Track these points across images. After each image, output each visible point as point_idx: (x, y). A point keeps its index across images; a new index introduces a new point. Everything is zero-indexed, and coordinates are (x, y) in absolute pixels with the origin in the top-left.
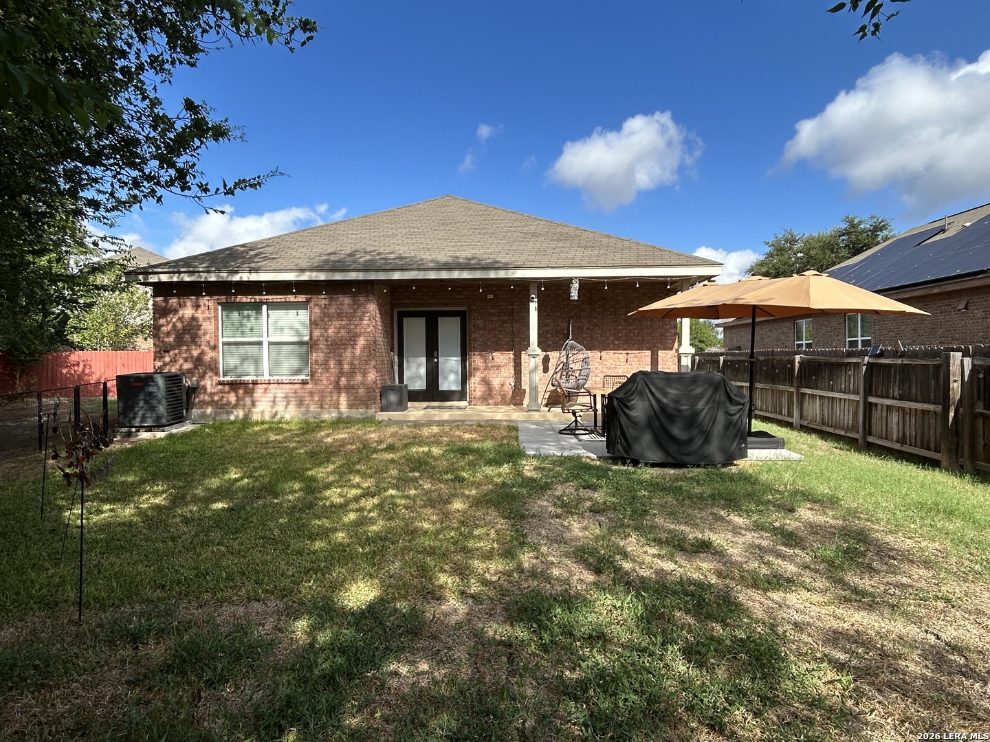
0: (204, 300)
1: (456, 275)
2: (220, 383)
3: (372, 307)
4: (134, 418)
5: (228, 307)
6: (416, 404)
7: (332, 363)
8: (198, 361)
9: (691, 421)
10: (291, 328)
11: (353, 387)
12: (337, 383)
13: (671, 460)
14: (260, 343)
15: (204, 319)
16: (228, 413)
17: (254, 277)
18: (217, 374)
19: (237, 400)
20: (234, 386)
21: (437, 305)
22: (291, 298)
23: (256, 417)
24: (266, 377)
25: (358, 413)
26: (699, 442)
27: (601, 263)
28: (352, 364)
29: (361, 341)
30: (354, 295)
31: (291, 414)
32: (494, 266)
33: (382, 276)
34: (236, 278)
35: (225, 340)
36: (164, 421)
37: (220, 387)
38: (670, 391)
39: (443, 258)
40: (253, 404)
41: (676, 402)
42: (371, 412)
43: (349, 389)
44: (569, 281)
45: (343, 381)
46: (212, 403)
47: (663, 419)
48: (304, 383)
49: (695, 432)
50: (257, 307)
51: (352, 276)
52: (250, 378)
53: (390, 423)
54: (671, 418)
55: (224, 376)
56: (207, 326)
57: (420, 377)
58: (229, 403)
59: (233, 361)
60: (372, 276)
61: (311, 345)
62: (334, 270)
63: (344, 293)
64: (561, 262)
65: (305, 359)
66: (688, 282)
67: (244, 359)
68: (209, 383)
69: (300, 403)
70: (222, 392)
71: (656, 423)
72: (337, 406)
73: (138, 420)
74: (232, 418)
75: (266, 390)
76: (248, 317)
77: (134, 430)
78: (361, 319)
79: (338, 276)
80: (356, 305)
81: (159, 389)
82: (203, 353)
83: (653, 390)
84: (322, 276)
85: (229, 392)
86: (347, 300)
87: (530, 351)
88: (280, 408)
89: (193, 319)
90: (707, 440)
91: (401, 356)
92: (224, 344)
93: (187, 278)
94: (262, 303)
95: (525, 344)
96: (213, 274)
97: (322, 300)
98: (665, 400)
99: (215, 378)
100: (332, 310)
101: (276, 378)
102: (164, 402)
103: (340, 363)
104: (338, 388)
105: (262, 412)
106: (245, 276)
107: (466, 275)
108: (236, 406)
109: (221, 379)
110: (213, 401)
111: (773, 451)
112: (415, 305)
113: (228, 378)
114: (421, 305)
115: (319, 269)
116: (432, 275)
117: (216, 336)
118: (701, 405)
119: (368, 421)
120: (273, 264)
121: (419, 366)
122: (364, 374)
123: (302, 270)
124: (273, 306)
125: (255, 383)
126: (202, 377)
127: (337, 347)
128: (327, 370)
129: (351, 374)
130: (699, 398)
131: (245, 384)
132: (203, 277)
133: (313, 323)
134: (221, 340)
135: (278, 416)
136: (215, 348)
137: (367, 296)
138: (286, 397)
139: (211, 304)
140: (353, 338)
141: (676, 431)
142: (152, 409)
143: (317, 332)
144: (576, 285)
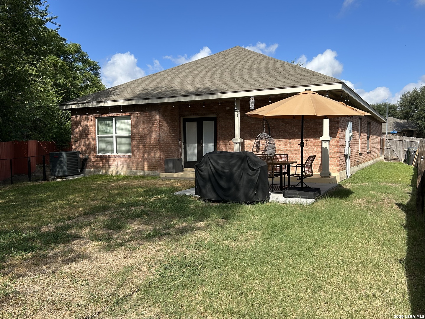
0: (91, 117)
2: (97, 157)
3: (158, 117)
5: (101, 119)
7: (141, 146)
8: (88, 146)
10: (126, 128)
11: (150, 159)
12: (143, 157)
14: (112, 137)
15: (90, 126)
16: (99, 171)
17: (106, 105)
18: (95, 152)
19: (103, 165)
20: (102, 158)
22: (124, 114)
23: (110, 173)
24: (115, 154)
28: (149, 147)
29: (154, 135)
30: (149, 111)
31: (123, 172)
33: (159, 101)
34: (99, 105)
35: (99, 135)
36: (66, 174)
37: (96, 158)
38: (220, 162)
40: (109, 168)
41: (223, 168)
42: (158, 172)
43: (148, 160)
45: (146, 156)
46: (93, 166)
47: (217, 177)
48: (129, 157)
49: (231, 184)
50: (110, 119)
51: (146, 102)
52: (107, 154)
53: (166, 179)
54: (220, 176)
55: (99, 153)
56: (92, 129)
57: (194, 155)
58: (99, 167)
59: (103, 146)
61: (132, 137)
62: (139, 99)
63: (145, 111)
65: (131, 144)
67: (107, 145)
68: (92, 157)
69: (129, 167)
70: (96, 161)
71: (213, 179)
72: (143, 169)
73: (57, 173)
74: (101, 173)
75: (114, 160)
76: (109, 124)
78: (153, 124)
79: (141, 102)
80: (151, 116)
81: (64, 159)
82: (90, 143)
83: (212, 161)
84: (134, 103)
85: (100, 161)
86: (147, 113)
87: (234, 140)
88: (119, 169)
89: (86, 126)
90: (237, 189)
91: (185, 143)
92: (99, 137)
93: (81, 106)
94: (112, 117)
96: (90, 104)
97: (138, 114)
98: (217, 167)
99: (95, 154)
100: (141, 119)
101: (119, 154)
102: (66, 165)
103: (144, 146)
104: (144, 159)
105: (112, 171)
106: (102, 104)
107: (197, 98)
108: (102, 168)
109: (98, 155)
110: (94, 165)
114: (194, 115)
115: (133, 99)
116: (182, 99)
117: (95, 134)
119: (156, 177)
120: (115, 97)
121: (194, 149)
122: (155, 153)
123: (125, 100)
124: (117, 118)
125: (109, 157)
126: (90, 153)
127: (143, 138)
128: (139, 150)
129: (149, 153)
130: (233, 166)
131: (106, 157)
132: (87, 105)
133: (133, 126)
134: (97, 135)
135: (119, 174)
136: (94, 139)
137: (156, 111)
138: (122, 164)
139: (93, 118)
140: (150, 132)
141: (223, 183)
142: (62, 168)
143: (135, 131)
144: (252, 101)
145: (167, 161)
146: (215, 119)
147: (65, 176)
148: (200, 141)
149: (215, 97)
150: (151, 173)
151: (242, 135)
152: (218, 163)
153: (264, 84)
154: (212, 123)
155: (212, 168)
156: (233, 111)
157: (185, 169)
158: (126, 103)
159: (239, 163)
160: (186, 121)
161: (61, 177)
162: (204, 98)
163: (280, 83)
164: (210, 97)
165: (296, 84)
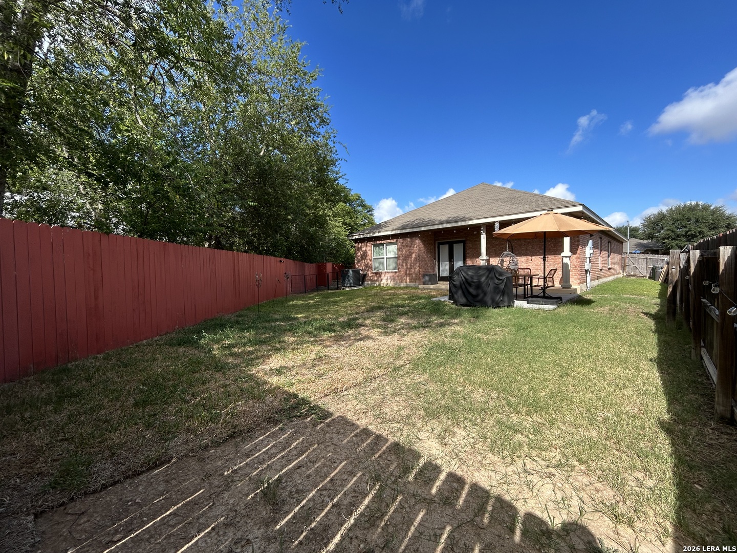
0: (368, 244)
1: (445, 226)
2: (373, 273)
3: (417, 241)
5: (375, 245)
7: (404, 265)
8: (367, 266)
9: (479, 286)
10: (393, 251)
11: (411, 274)
12: (406, 272)
14: (384, 258)
15: (368, 250)
16: (375, 283)
17: (380, 234)
18: (372, 270)
19: (377, 279)
20: (376, 274)
21: (452, 238)
22: (392, 241)
23: (382, 285)
24: (386, 271)
28: (411, 265)
29: (414, 255)
30: (411, 237)
31: (391, 284)
33: (418, 230)
34: (375, 235)
35: (374, 257)
36: (352, 285)
39: (444, 218)
40: (381, 281)
41: (472, 278)
42: (418, 284)
45: (408, 272)
46: (370, 280)
47: (467, 285)
48: (396, 273)
50: (382, 245)
51: (408, 230)
52: (380, 271)
53: (424, 289)
54: (470, 285)
56: (369, 253)
57: (446, 270)
58: (375, 280)
59: (377, 265)
60: (415, 230)
61: (398, 258)
62: (402, 229)
63: (416, 237)
65: (396, 263)
67: (380, 263)
68: (370, 273)
69: (395, 280)
70: (372, 276)
72: (406, 281)
73: (346, 284)
74: (375, 285)
75: (385, 275)
76: (381, 248)
77: (345, 288)
78: (414, 247)
79: (404, 231)
80: (412, 242)
81: (351, 274)
82: (368, 262)
83: (463, 273)
84: (399, 232)
85: (375, 276)
86: (409, 240)
87: (481, 257)
88: (388, 282)
89: (366, 250)
91: (439, 261)
92: (374, 259)
93: (362, 237)
94: (384, 243)
96: (368, 235)
97: (401, 240)
100: (404, 244)
101: (388, 271)
102: (352, 278)
103: (407, 264)
104: (406, 274)
105: (384, 283)
106: (377, 234)
107: (449, 225)
108: (377, 281)
112: (444, 239)
113: (375, 271)
114: (446, 239)
115: (398, 229)
116: (436, 227)
117: (372, 256)
118: (482, 279)
119: (417, 288)
120: (386, 229)
121: (446, 266)
122: (415, 269)
123: (392, 230)
124: (387, 244)
125: (381, 273)
126: (368, 270)
127: (406, 258)
128: (403, 267)
129: (410, 269)
130: (482, 276)
131: (379, 273)
132: (366, 236)
133: (398, 249)
135: (388, 285)
136: (371, 260)
138: (391, 278)
139: (370, 245)
140: (411, 254)
142: (349, 281)
143: (400, 253)
144: (497, 225)
145: (424, 276)
146: (464, 242)
147: (351, 287)
148: (451, 259)
149: (463, 223)
150: (412, 284)
151: (489, 253)
152: (468, 275)
153: (508, 211)
154: (461, 245)
155: (463, 278)
156: (480, 234)
157: (439, 282)
158: (393, 233)
159: (487, 274)
160: (439, 244)
161: (348, 287)
162: (454, 225)
163: (523, 208)
164: (459, 224)
165: (537, 209)
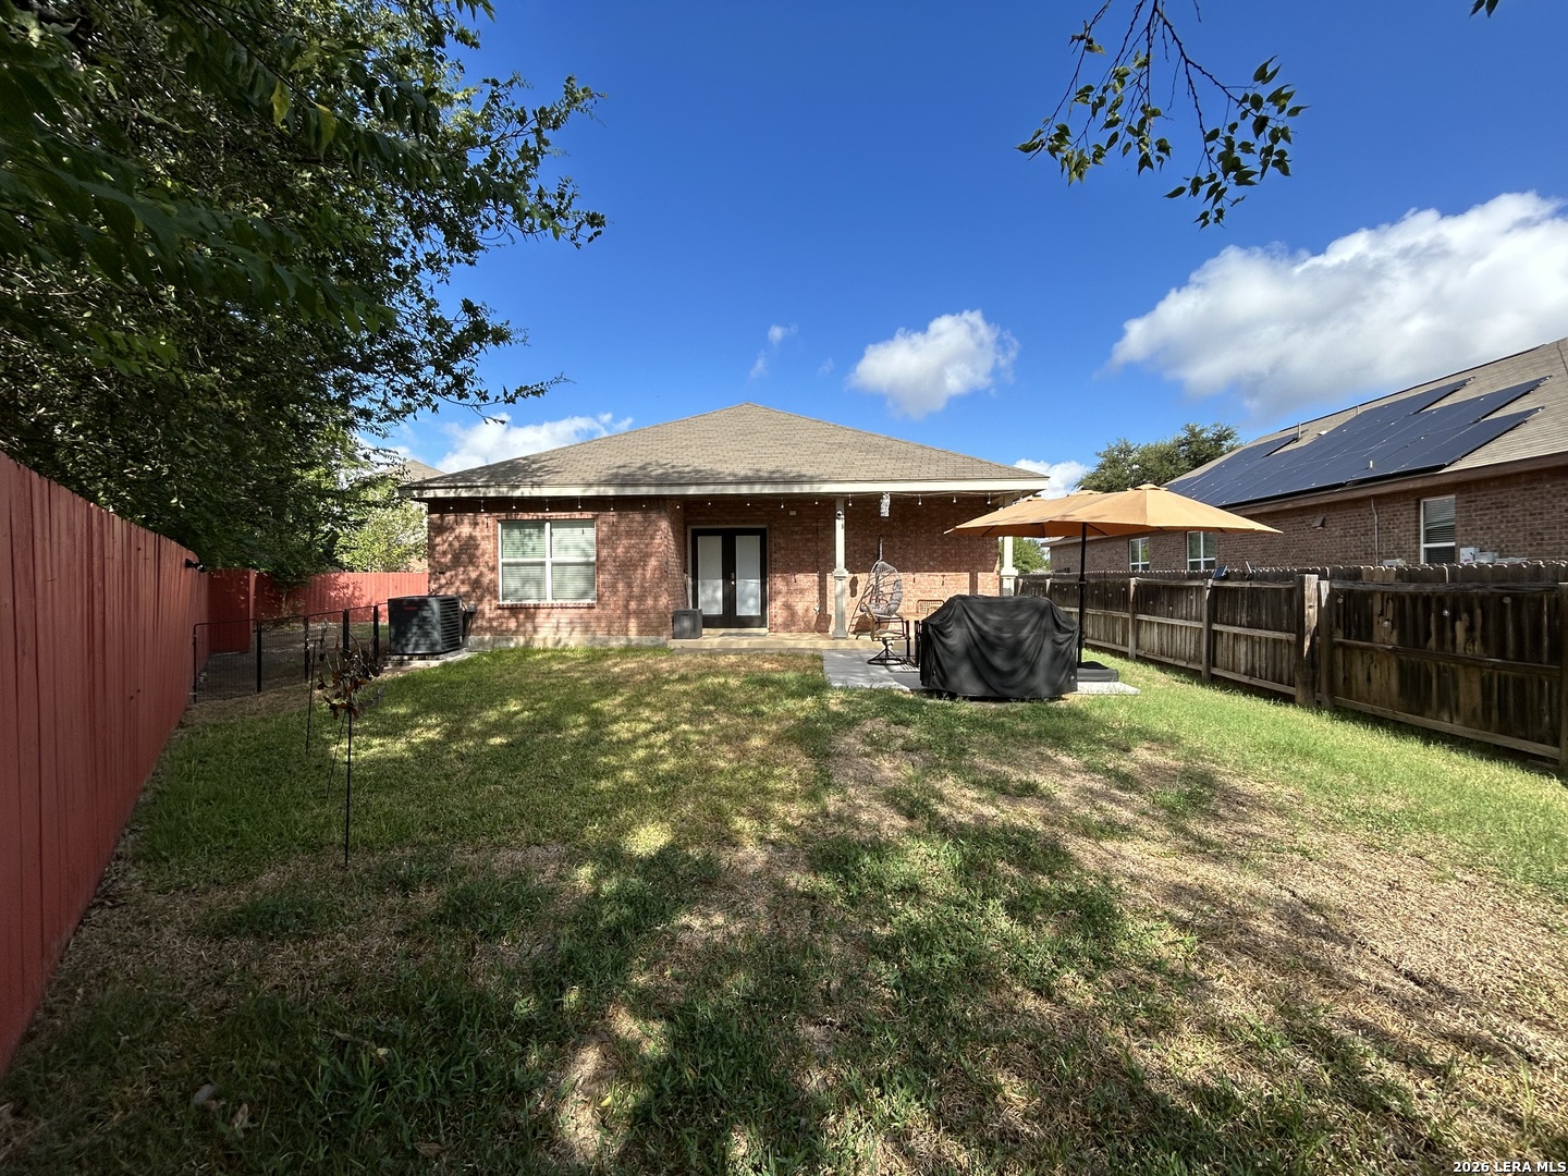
0: (483, 518)
1: (757, 489)
2: (500, 608)
3: (664, 524)
4: (407, 645)
5: (508, 524)
6: (712, 631)
7: (620, 586)
8: (476, 584)
9: (1015, 651)
10: (577, 547)
11: (642, 612)
12: (626, 606)
13: (992, 694)
14: (542, 564)
15: (483, 538)
16: (508, 640)
17: (536, 492)
18: (496, 598)
19: (518, 627)
20: (514, 610)
21: (735, 522)
22: (577, 515)
23: (538, 645)
24: (549, 601)
25: (647, 640)
26: (1023, 673)
27: (915, 476)
28: (642, 587)
29: (653, 562)
30: (645, 512)
31: (575, 641)
32: (799, 480)
33: (676, 491)
34: (517, 493)
35: (506, 560)
36: (438, 648)
37: (499, 611)
38: (990, 617)
39: (743, 470)
40: (535, 630)
41: (998, 629)
42: (663, 639)
43: (638, 613)
44: (878, 496)
45: (633, 605)
46: (490, 629)
47: (984, 650)
48: (590, 607)
49: (1018, 662)
50: (539, 525)
51: (643, 491)
52: (531, 602)
53: (683, 652)
54: (992, 647)
55: (504, 599)
56: (486, 546)
57: (716, 601)
58: (508, 630)
59: (513, 584)
60: (666, 491)
61: (599, 565)
62: (624, 485)
63: (634, 510)
64: (872, 476)
65: (591, 580)
66: (1010, 497)
67: (525, 581)
68: (487, 608)
69: (586, 629)
70: (500, 617)
71: (975, 653)
72: (625, 632)
73: (411, 647)
74: (512, 645)
75: (549, 614)
76: (530, 535)
77: (406, 658)
78: (652, 538)
79: (629, 491)
80: (647, 521)
81: (433, 613)
82: (481, 574)
83: (973, 616)
84: (611, 491)
85: (509, 618)
86: (638, 517)
87: (836, 572)
88: (564, 634)
89: (471, 537)
90: (1032, 672)
91: (695, 577)
92: (504, 565)
93: (464, 494)
94: (545, 520)
95: (831, 565)
96: (492, 490)
97: (612, 516)
98: (985, 628)
99: (494, 602)
100: (622, 527)
101: (559, 602)
102: (439, 627)
103: (629, 585)
104: (627, 613)
105: (545, 639)
106: (526, 492)
107: (768, 490)
108: (516, 632)
109: (501, 603)
110: (491, 626)
111: (1106, 684)
112: (710, 522)
113: (508, 602)
114: (718, 522)
115: (608, 483)
116: (731, 490)
117: (496, 556)
118: (1025, 632)
119: (659, 649)
120: (558, 478)
121: (715, 590)
122: (656, 598)
123: (590, 485)
124: (556, 523)
125: (537, 607)
126: (480, 600)
127: (626, 567)
128: (615, 592)
129: (641, 599)
130: (1023, 625)
131: (527, 608)
132: (482, 492)
133: (600, 542)
134: (501, 561)
135: (562, 644)
136: (493, 569)
137: (659, 512)
138: (571, 623)
139: (490, 521)
140: (645, 557)
141: (998, 661)
142: (426, 635)
143: (604, 553)
144: (886, 502)
145: (677, 616)
146: (762, 533)
147: (434, 654)
148: (729, 573)
149: (806, 489)
152: (986, 621)
154: (755, 541)
155: (973, 630)
156: (835, 518)
158: (592, 492)
160: (696, 534)
161: (423, 657)
162: (781, 489)
164: (796, 489)
